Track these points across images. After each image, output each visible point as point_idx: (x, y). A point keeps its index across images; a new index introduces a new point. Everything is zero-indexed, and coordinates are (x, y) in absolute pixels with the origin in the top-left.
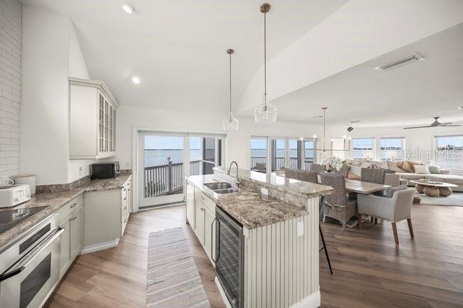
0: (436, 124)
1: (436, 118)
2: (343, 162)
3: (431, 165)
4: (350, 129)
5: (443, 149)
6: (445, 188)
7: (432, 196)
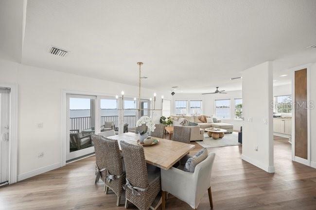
0: (217, 92)
1: (217, 88)
2: (168, 118)
3: (214, 117)
4: (173, 93)
5: (221, 107)
6: (221, 133)
7: (216, 139)
